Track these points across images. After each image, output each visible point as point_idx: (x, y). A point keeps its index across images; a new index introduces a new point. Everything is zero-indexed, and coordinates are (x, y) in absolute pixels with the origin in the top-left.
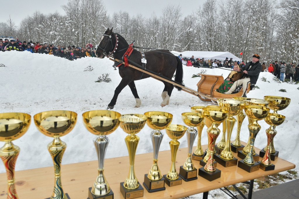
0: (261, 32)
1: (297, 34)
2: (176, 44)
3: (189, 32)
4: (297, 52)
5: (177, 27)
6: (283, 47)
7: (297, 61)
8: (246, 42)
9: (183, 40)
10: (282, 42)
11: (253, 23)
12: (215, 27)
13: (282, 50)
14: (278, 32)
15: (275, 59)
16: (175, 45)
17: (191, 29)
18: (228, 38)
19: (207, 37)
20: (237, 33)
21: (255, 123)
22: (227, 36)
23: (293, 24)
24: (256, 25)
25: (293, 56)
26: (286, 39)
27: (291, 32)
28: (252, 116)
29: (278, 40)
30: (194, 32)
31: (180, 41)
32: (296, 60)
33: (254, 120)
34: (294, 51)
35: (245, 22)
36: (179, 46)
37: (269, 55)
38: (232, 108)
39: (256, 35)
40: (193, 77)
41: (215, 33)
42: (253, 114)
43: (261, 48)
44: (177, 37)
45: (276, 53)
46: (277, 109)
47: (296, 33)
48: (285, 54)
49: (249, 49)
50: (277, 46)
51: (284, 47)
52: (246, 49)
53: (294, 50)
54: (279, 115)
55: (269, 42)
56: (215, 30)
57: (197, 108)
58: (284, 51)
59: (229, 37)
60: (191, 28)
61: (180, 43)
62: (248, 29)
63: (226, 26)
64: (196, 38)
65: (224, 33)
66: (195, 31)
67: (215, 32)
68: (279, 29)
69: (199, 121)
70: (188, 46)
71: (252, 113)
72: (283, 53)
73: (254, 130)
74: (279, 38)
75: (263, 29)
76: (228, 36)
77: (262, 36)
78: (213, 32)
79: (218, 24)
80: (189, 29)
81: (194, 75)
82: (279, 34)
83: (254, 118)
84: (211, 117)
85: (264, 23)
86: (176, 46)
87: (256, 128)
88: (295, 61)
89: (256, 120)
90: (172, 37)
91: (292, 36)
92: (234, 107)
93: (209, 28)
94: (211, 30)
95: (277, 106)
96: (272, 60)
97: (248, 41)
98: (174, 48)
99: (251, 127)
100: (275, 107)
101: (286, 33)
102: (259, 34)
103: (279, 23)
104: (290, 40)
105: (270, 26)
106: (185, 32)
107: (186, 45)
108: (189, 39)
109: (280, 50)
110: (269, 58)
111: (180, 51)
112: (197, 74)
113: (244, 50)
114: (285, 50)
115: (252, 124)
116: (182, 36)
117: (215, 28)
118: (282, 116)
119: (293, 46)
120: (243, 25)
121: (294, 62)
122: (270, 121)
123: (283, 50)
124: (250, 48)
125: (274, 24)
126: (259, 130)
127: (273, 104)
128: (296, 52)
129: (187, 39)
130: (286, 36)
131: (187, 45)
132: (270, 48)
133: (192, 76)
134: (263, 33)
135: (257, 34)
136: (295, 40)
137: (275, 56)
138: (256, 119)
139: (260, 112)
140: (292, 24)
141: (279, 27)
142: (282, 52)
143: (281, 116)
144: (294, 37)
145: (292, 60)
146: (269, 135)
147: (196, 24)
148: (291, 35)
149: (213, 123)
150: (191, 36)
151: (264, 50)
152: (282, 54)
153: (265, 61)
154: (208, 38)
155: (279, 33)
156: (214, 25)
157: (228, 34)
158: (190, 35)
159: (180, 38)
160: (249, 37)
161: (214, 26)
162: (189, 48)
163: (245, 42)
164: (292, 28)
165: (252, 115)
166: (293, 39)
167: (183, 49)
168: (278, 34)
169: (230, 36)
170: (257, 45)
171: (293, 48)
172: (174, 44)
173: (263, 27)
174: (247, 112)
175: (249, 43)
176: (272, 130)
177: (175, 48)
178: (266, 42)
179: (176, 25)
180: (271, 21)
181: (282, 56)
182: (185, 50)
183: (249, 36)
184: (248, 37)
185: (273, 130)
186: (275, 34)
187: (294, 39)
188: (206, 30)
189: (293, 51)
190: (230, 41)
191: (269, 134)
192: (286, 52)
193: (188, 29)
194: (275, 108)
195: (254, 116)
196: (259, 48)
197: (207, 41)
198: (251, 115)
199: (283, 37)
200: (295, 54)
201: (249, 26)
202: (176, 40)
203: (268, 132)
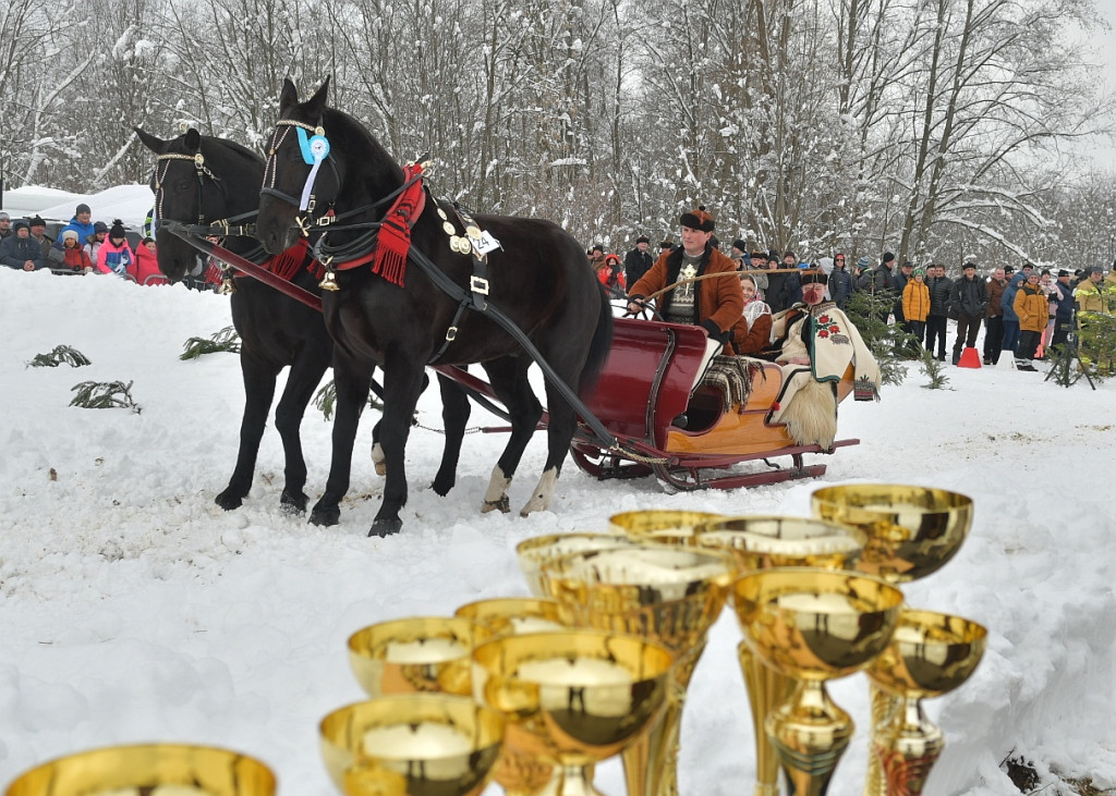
0: (560, 70)
1: (747, 86)
2: (50, 139)
3: (132, 60)
4: (756, 185)
5: (48, 27)
6: (683, 155)
7: (756, 231)
8: (488, 128)
9: (95, 114)
10: (676, 127)
11: (515, 15)
12: (295, 34)
13: (679, 172)
14: (651, 73)
15: (645, 224)
16: (41, 149)
17: (139, 44)
18: (380, 104)
19: (251, 97)
20: (429, 76)
21: (811, 699)
22: (371, 92)
23: (718, 26)
24: (531, 29)
25: (737, 206)
26: (694, 110)
27: (713, 75)
28: (794, 653)
29: (650, 118)
30: (164, 61)
31: (73, 120)
32: (754, 227)
33: (806, 681)
34: (740, 176)
35: (468, 12)
36: (68, 151)
37: (617, 200)
38: (657, 613)
39: (536, 86)
40: (189, 355)
41: (299, 70)
42: (799, 638)
43: (569, 161)
44: (50, 94)
45: (649, 187)
46: (895, 571)
47: (742, 76)
48: (697, 192)
49: (508, 170)
50: (649, 149)
51: (688, 155)
52: (489, 169)
53: (737, 172)
54: (947, 618)
55: (606, 128)
56: (299, 57)
57: (391, 639)
58: (690, 177)
59: (386, 94)
60: (139, 34)
61: (73, 130)
62: (487, 49)
63: (359, 32)
64: (181, 103)
65: (352, 70)
66: (171, 58)
67: (294, 63)
68: (653, 54)
69: (471, 777)
70: (129, 151)
71: (791, 630)
72: (683, 190)
73: (814, 751)
74: (652, 105)
75: (570, 53)
76: (378, 89)
77: (568, 91)
78: (283, 64)
79: (313, 14)
80: (130, 45)
81: (193, 340)
82: (654, 80)
83: (806, 668)
84: (548, 720)
85: (570, 18)
86: (53, 153)
87: (823, 734)
88: (751, 232)
89: (819, 676)
90: (17, 90)
91: (720, 95)
92: (674, 605)
93: (262, 40)
94: (271, 49)
95: (898, 553)
96: (631, 230)
97: (498, 119)
98: (34, 166)
99: (790, 734)
100: (887, 563)
101: (693, 77)
102: (551, 83)
103: (652, 21)
104: (712, 120)
105: (603, 36)
106: (99, 62)
107: (114, 148)
108: (134, 108)
109: (669, 174)
110: (619, 222)
111: (76, 188)
112: (217, 335)
113: (476, 171)
114: (695, 173)
115: (796, 710)
116: (82, 84)
117: (296, 40)
118: (967, 624)
119: (732, 148)
120: (458, 29)
121: (744, 237)
122: (901, 671)
123: (685, 173)
124: (508, 164)
125: (622, 27)
126: (845, 747)
127: (877, 543)
128: (752, 183)
129: (122, 107)
130: (693, 97)
131: (124, 148)
132: (615, 162)
133: (183, 351)
134: (569, 77)
135: (540, 79)
136: (740, 118)
137: (646, 204)
138: (817, 669)
139: (844, 620)
140: (713, 25)
141: (651, 44)
142: (680, 183)
143: (957, 626)
144: (730, 103)
145: (735, 228)
146: (898, 765)
147: (169, 15)
148: (716, 86)
149: (559, 761)
150: (144, 88)
151: (586, 171)
152: (682, 196)
153: (599, 239)
154: (256, 101)
155: (655, 75)
156: (286, 22)
157: (380, 79)
158: (135, 86)
159: (70, 100)
160: (501, 98)
161: (289, 30)
162: (134, 166)
163: (478, 126)
164: (717, 48)
165: (796, 646)
166: (727, 108)
167: (95, 170)
168: (647, 81)
169: (390, 92)
170: (545, 143)
171: (732, 160)
172: (37, 142)
173: (570, 41)
174: (756, 625)
175: (504, 132)
176: (910, 731)
177: (41, 165)
178: (590, 127)
179: (39, 11)
180: (607, 12)
181: (681, 203)
182: (112, 180)
183: (497, 92)
184: (494, 100)
185: (919, 730)
186: (633, 82)
187: (732, 109)
188: (238, 50)
189: (735, 179)
190: (390, 119)
191: (900, 758)
192: (699, 185)
193: (122, 41)
194: (883, 571)
195: (806, 655)
196: (559, 162)
197: (254, 121)
198: (785, 643)
199: (676, 102)
200: (745, 193)
201: (495, 33)
202: (48, 110)
203: (893, 743)
